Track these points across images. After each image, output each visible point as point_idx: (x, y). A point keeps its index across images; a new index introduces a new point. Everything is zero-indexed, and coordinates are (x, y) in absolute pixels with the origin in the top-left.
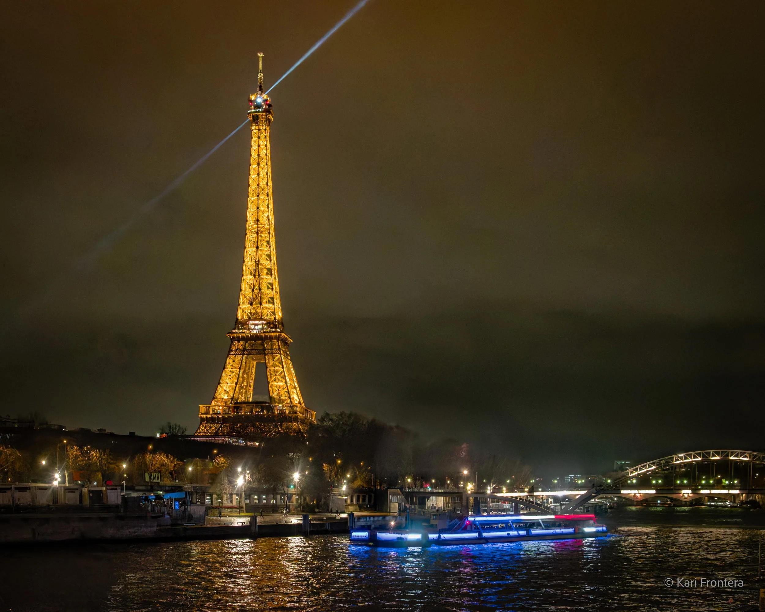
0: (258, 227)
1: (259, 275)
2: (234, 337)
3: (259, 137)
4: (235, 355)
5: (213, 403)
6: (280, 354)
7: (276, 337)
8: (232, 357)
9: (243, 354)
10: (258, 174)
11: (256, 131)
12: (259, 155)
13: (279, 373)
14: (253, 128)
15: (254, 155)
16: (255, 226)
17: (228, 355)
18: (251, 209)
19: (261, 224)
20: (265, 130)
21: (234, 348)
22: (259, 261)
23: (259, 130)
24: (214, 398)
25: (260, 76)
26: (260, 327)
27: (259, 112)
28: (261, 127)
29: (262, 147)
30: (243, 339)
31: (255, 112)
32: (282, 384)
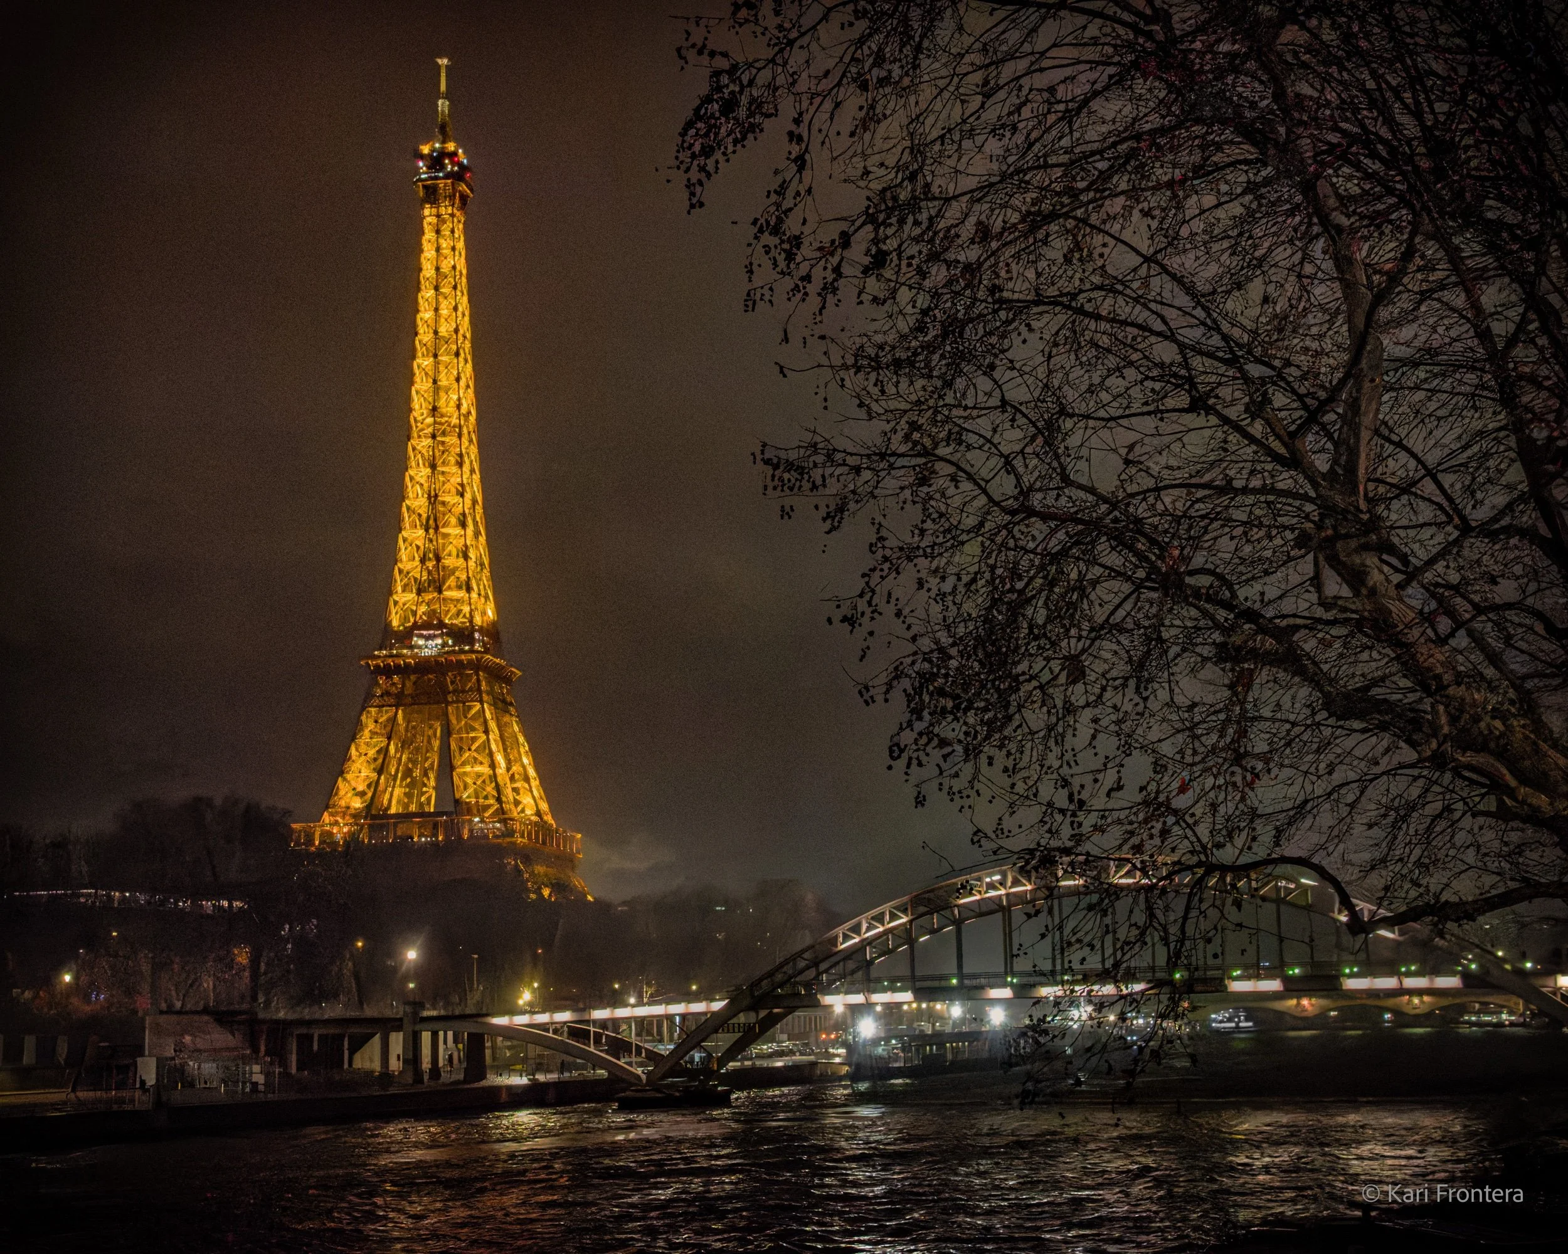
0: (435, 422)
1: (437, 528)
2: (377, 666)
3: (438, 232)
4: (380, 707)
5: (326, 818)
6: (481, 702)
7: (471, 664)
8: (373, 710)
9: (397, 706)
10: (436, 310)
11: (434, 220)
12: (437, 269)
13: (476, 745)
14: (427, 212)
15: (428, 271)
16: (430, 420)
17: (363, 708)
18: (421, 385)
19: (442, 416)
20: (452, 215)
21: (379, 692)
22: (436, 496)
23: (438, 216)
24: (327, 807)
25: (443, 105)
26: (439, 641)
27: (437, 178)
28: (443, 210)
29: (444, 251)
30: (398, 669)
31: (431, 178)
32: (484, 769)
